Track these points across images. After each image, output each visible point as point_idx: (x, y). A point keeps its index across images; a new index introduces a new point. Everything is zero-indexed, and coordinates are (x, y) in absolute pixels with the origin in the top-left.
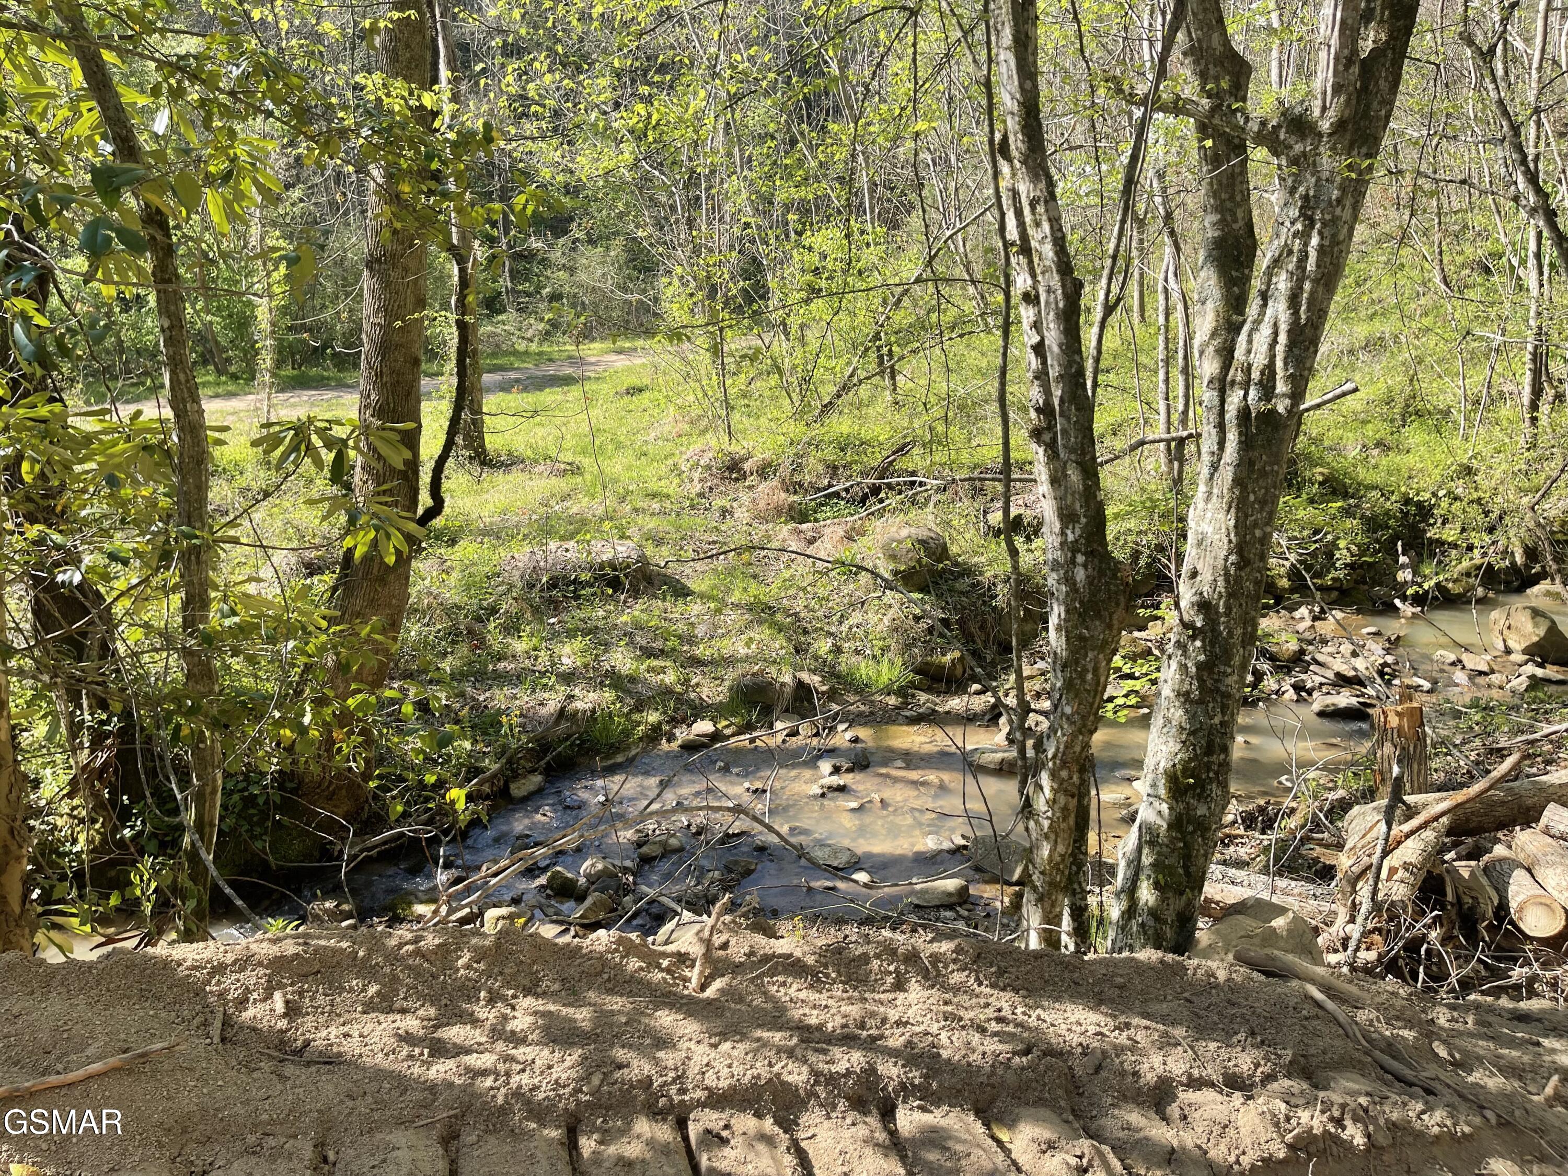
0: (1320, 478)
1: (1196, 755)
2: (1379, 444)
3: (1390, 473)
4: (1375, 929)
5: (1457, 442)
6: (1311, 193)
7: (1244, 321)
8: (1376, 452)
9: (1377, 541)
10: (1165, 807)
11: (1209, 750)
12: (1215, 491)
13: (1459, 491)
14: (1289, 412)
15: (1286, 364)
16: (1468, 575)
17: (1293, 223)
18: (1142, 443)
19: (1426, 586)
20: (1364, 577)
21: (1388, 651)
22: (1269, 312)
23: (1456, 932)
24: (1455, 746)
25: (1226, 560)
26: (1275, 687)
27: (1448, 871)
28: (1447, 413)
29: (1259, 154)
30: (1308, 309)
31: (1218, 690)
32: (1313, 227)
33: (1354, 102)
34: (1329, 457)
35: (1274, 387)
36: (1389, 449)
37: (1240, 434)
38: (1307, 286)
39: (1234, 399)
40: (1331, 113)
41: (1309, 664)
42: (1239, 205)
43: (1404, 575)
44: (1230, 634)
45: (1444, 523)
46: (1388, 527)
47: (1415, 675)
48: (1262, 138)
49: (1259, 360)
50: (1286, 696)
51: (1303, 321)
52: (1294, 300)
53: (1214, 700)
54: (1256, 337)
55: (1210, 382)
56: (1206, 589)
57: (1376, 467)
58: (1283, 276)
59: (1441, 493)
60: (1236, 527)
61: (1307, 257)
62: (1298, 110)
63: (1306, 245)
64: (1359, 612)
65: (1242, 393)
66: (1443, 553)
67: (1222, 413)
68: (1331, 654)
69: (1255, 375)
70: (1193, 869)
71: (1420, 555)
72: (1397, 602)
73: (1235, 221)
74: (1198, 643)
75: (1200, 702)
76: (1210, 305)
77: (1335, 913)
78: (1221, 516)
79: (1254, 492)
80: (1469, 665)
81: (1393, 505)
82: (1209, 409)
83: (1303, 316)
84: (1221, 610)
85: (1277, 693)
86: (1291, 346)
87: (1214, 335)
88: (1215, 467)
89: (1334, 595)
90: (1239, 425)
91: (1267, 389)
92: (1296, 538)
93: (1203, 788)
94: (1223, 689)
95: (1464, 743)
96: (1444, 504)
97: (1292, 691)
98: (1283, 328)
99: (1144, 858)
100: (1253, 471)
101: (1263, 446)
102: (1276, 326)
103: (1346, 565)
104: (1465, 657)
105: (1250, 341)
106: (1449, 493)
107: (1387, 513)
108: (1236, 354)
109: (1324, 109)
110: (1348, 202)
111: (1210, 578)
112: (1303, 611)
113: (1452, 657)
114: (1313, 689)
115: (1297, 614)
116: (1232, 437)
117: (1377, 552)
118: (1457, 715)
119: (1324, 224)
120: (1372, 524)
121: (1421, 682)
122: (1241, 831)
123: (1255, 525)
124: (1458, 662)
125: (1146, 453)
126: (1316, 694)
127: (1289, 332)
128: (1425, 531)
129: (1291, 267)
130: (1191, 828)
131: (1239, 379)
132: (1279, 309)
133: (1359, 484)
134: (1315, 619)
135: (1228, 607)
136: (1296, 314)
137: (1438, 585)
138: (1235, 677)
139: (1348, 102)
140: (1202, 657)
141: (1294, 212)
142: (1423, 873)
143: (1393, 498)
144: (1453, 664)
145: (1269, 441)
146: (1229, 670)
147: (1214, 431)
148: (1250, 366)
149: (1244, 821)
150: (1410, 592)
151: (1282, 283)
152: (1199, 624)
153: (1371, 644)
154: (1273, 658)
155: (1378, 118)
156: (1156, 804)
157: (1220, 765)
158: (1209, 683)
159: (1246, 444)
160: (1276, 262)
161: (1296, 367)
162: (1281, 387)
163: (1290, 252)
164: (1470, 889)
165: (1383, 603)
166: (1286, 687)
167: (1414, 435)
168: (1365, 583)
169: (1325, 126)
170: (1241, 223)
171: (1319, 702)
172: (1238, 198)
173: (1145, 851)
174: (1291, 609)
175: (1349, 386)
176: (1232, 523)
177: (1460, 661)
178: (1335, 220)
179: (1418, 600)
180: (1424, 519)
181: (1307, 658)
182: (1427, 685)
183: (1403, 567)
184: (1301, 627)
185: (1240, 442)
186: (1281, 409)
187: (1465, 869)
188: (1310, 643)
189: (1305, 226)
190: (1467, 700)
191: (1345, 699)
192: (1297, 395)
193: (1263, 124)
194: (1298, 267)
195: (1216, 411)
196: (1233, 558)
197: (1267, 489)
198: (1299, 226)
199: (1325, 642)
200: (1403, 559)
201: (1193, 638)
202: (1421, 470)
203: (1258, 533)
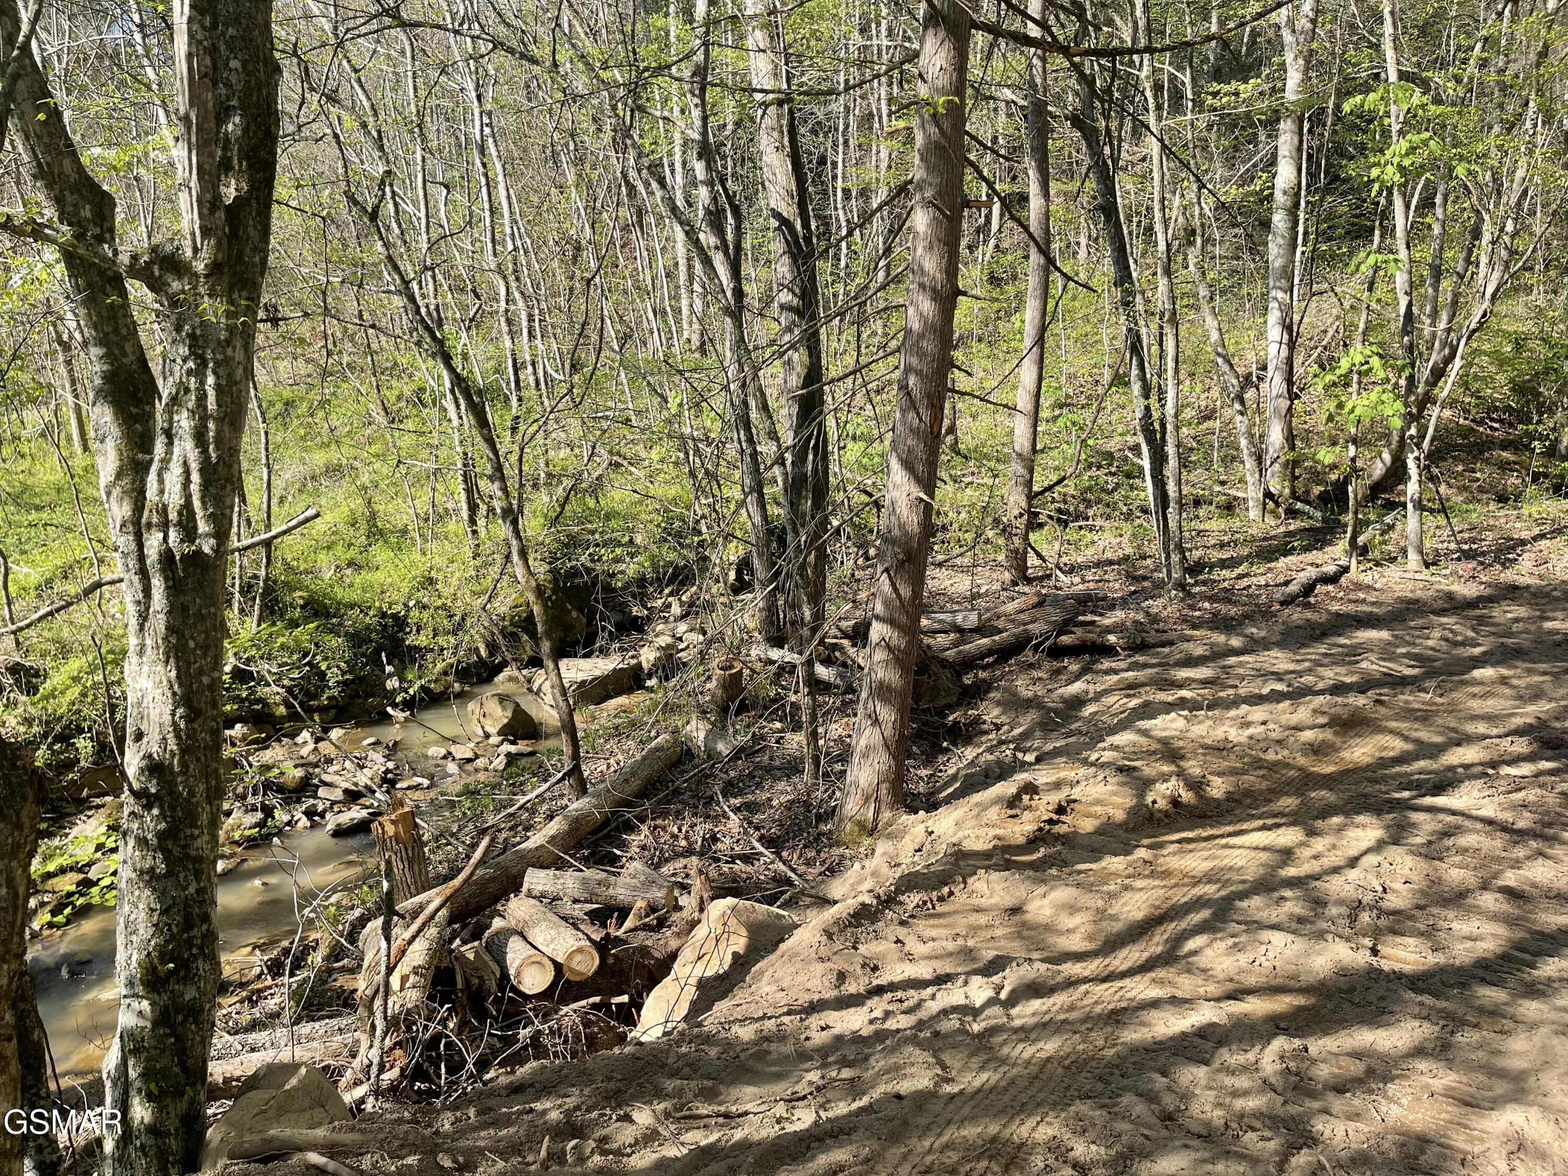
0: (301, 602)
1: (173, 936)
2: (351, 564)
3: (364, 591)
4: (396, 1044)
5: (416, 556)
6: (198, 332)
7: (152, 460)
8: (349, 572)
9: (364, 655)
10: (145, 1005)
11: (188, 924)
12: (149, 642)
13: (425, 600)
14: (216, 551)
15: (204, 503)
16: (445, 673)
17: (184, 361)
18: (98, 585)
19: (411, 692)
20: (357, 691)
21: (388, 758)
22: (176, 450)
23: (469, 1016)
24: (453, 835)
25: (173, 715)
26: (286, 818)
27: (457, 959)
28: (404, 531)
29: (137, 290)
30: (217, 448)
31: (187, 857)
32: (206, 367)
33: (226, 246)
34: (307, 580)
35: (195, 527)
36: (360, 567)
37: (166, 579)
38: (211, 425)
39: (153, 543)
40: (204, 254)
41: (317, 787)
42: (125, 339)
43: (392, 683)
44: (192, 793)
45: (418, 631)
46: (371, 641)
47: (415, 775)
48: (135, 271)
49: (174, 499)
50: (300, 824)
51: (214, 460)
52: (200, 437)
53: (185, 868)
54: (167, 476)
55: (123, 525)
56: (155, 749)
57: (351, 585)
58: (185, 414)
59: (411, 604)
60: (178, 677)
61: (205, 395)
62: (169, 248)
63: (202, 383)
64: (358, 725)
65: (161, 535)
66: (422, 657)
67: (141, 558)
68: (337, 773)
69: (173, 516)
70: (190, 1062)
71: (402, 661)
72: (389, 709)
73: (125, 355)
74: (155, 812)
75: (169, 874)
76: (110, 444)
77: (358, 1041)
78: (160, 668)
79: (193, 638)
80: (458, 756)
81: (370, 619)
82: (125, 555)
83: (213, 455)
84: (177, 769)
85: (289, 823)
86: (206, 485)
87: (119, 476)
88: (143, 617)
89: (332, 713)
90: (163, 571)
91: (189, 531)
92: (286, 664)
93: (187, 968)
94: (193, 853)
95: (459, 830)
96: (415, 613)
97: (304, 818)
98: (194, 466)
99: (131, 1071)
100: (188, 616)
101: (194, 589)
102: (185, 464)
103: (338, 682)
104: (453, 749)
105: (161, 481)
106: (418, 602)
107: (368, 627)
108: (148, 495)
109: (196, 250)
110: (238, 343)
111: (158, 737)
112: (305, 735)
113: (443, 752)
114: (325, 811)
115: (299, 740)
116: (158, 584)
117: (364, 665)
118: (452, 805)
119: (217, 364)
120: (356, 639)
121: (419, 780)
122: (269, 982)
123: (201, 672)
124: (448, 755)
125: (107, 595)
126: (328, 816)
127: (201, 470)
128: (403, 640)
129: (191, 405)
130: (180, 1018)
131: (155, 520)
132: (185, 447)
133: (339, 603)
134: (318, 740)
135: (184, 764)
136: (204, 451)
137: (422, 687)
138: (206, 838)
139: (219, 246)
140: (162, 826)
141: (184, 350)
142: (432, 972)
143: (371, 613)
144: (445, 757)
145: (201, 584)
146: (197, 832)
147: (136, 579)
148: (165, 508)
149: (270, 969)
150: (399, 699)
151: (184, 422)
152: (153, 791)
153: (372, 755)
154: (281, 789)
155: (254, 265)
156: (135, 1005)
157: (204, 937)
158: (176, 851)
159: (174, 589)
160: (174, 400)
161: (216, 506)
162: (203, 527)
163: (187, 390)
164: (476, 969)
165: (378, 713)
166: (298, 815)
167: (380, 554)
168: (359, 697)
169: (200, 267)
170: (131, 358)
171: (332, 821)
172: (124, 331)
173: (131, 1063)
174: (293, 735)
175: (311, 512)
176: (173, 674)
177: (450, 753)
178: (227, 361)
179: (408, 705)
180: (401, 629)
181: (316, 781)
182: (426, 782)
183: (390, 676)
184: (305, 751)
185: (167, 588)
186: (207, 549)
187: (469, 951)
188: (316, 766)
189: (198, 365)
190: (458, 788)
191: (356, 813)
192: (221, 534)
193: (135, 258)
194: (198, 406)
195: (134, 556)
196: (180, 711)
197: (206, 633)
198: (191, 364)
199: (329, 761)
200: (389, 669)
201: (148, 807)
202: (391, 585)
203: (205, 680)
